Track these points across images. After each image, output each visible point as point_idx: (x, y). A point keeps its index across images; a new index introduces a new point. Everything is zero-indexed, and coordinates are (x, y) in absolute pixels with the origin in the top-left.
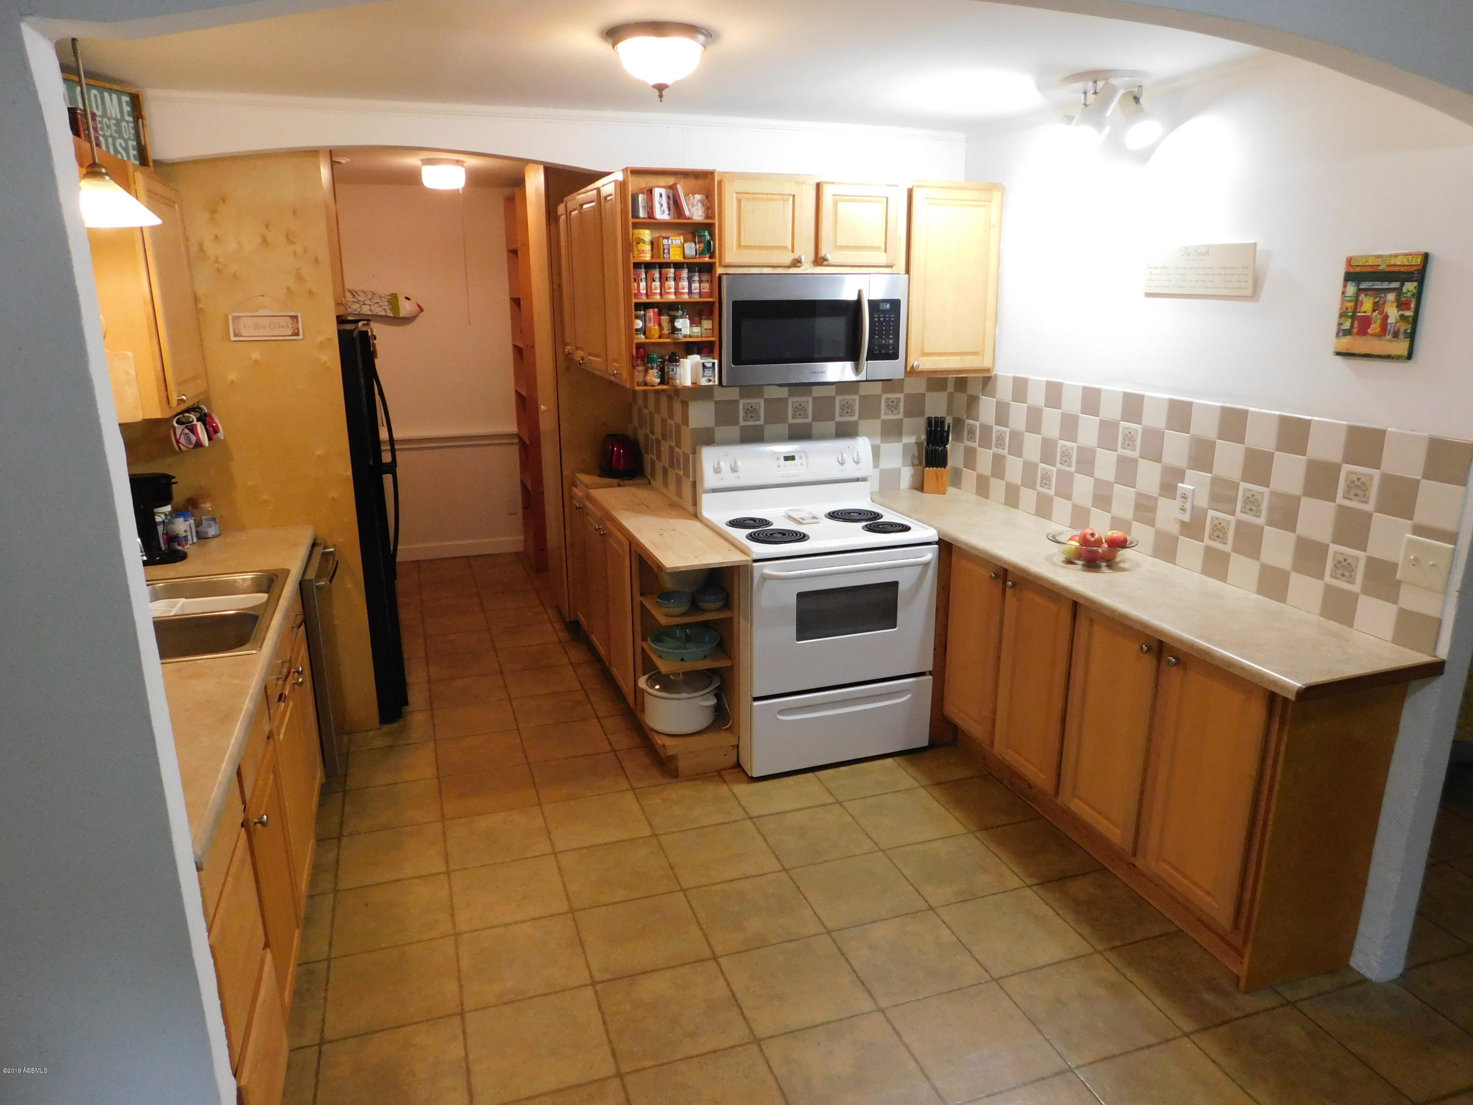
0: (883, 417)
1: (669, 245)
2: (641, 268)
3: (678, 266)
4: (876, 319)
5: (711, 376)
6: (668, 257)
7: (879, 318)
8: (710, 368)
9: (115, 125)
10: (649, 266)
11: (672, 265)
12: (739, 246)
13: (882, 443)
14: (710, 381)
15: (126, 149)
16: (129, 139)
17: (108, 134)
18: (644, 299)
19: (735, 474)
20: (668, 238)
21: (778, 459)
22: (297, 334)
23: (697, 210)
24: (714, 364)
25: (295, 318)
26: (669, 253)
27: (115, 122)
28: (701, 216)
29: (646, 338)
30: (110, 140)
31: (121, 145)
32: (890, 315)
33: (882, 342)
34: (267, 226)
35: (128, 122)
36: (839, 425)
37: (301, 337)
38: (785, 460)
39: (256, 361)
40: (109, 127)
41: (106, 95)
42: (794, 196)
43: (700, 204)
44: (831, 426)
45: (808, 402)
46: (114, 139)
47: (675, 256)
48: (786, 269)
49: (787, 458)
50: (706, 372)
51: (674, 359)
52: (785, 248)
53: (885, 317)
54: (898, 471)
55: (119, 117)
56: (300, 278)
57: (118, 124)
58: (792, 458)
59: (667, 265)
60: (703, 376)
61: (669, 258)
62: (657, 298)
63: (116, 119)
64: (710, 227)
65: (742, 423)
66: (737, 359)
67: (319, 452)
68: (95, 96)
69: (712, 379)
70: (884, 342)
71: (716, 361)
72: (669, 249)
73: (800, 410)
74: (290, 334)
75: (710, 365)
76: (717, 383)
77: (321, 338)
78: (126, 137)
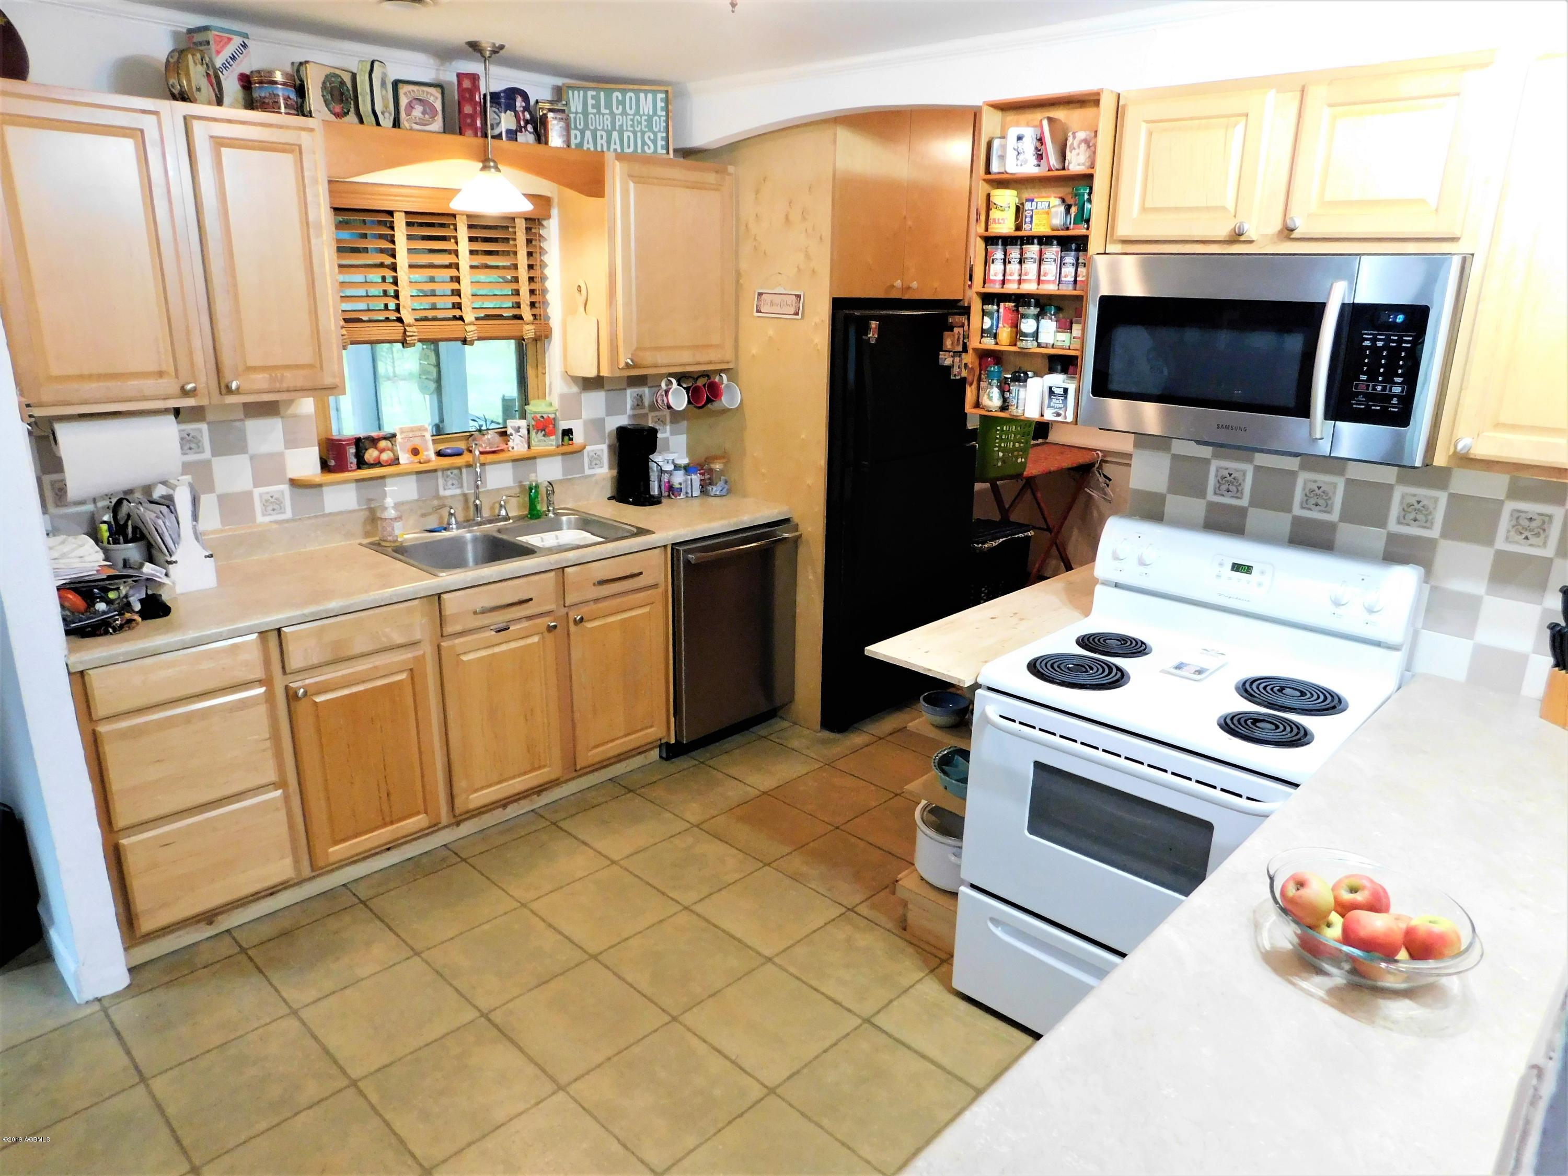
0: (1500, 544)
1: (1032, 210)
2: (997, 244)
3: (1045, 241)
4: (1367, 343)
5: (1060, 408)
6: (1029, 228)
7: (1374, 340)
8: (1060, 395)
9: (645, 120)
10: (1007, 241)
11: (1036, 241)
12: (1144, 209)
13: (1488, 593)
14: (1058, 415)
15: (654, 142)
16: (660, 131)
17: (638, 129)
18: (996, 288)
19: (1142, 569)
20: (1032, 200)
21: (1221, 565)
22: (797, 314)
23: (1078, 154)
24: (1066, 390)
25: (798, 296)
26: (1031, 222)
27: (646, 117)
28: (1083, 164)
29: (997, 344)
30: (639, 135)
31: (649, 137)
32: (1401, 337)
33: (1374, 389)
34: (790, 203)
35: (660, 117)
36: (1393, 538)
37: (799, 317)
38: (1233, 569)
39: (770, 337)
40: (640, 123)
41: (642, 95)
42: (1247, 115)
43: (1083, 146)
44: (1375, 537)
45: (1335, 486)
46: (643, 133)
47: (1039, 226)
48: (1225, 246)
49: (1237, 567)
50: (1054, 401)
51: (1020, 378)
52: (1224, 208)
53: (1388, 340)
54: (1521, 661)
55: (651, 113)
56: (808, 257)
57: (650, 120)
58: (1248, 569)
59: (1029, 240)
60: (1049, 406)
61: (1031, 229)
62: (1012, 288)
63: (648, 115)
64: (1087, 179)
65: (1211, 497)
66: (1102, 388)
67: (803, 436)
68: (631, 98)
69: (1061, 412)
70: (1379, 388)
71: (1072, 387)
72: (1031, 217)
73: (1317, 497)
74: (792, 313)
75: (1061, 391)
76: (1070, 418)
77: (817, 319)
78: (656, 130)
